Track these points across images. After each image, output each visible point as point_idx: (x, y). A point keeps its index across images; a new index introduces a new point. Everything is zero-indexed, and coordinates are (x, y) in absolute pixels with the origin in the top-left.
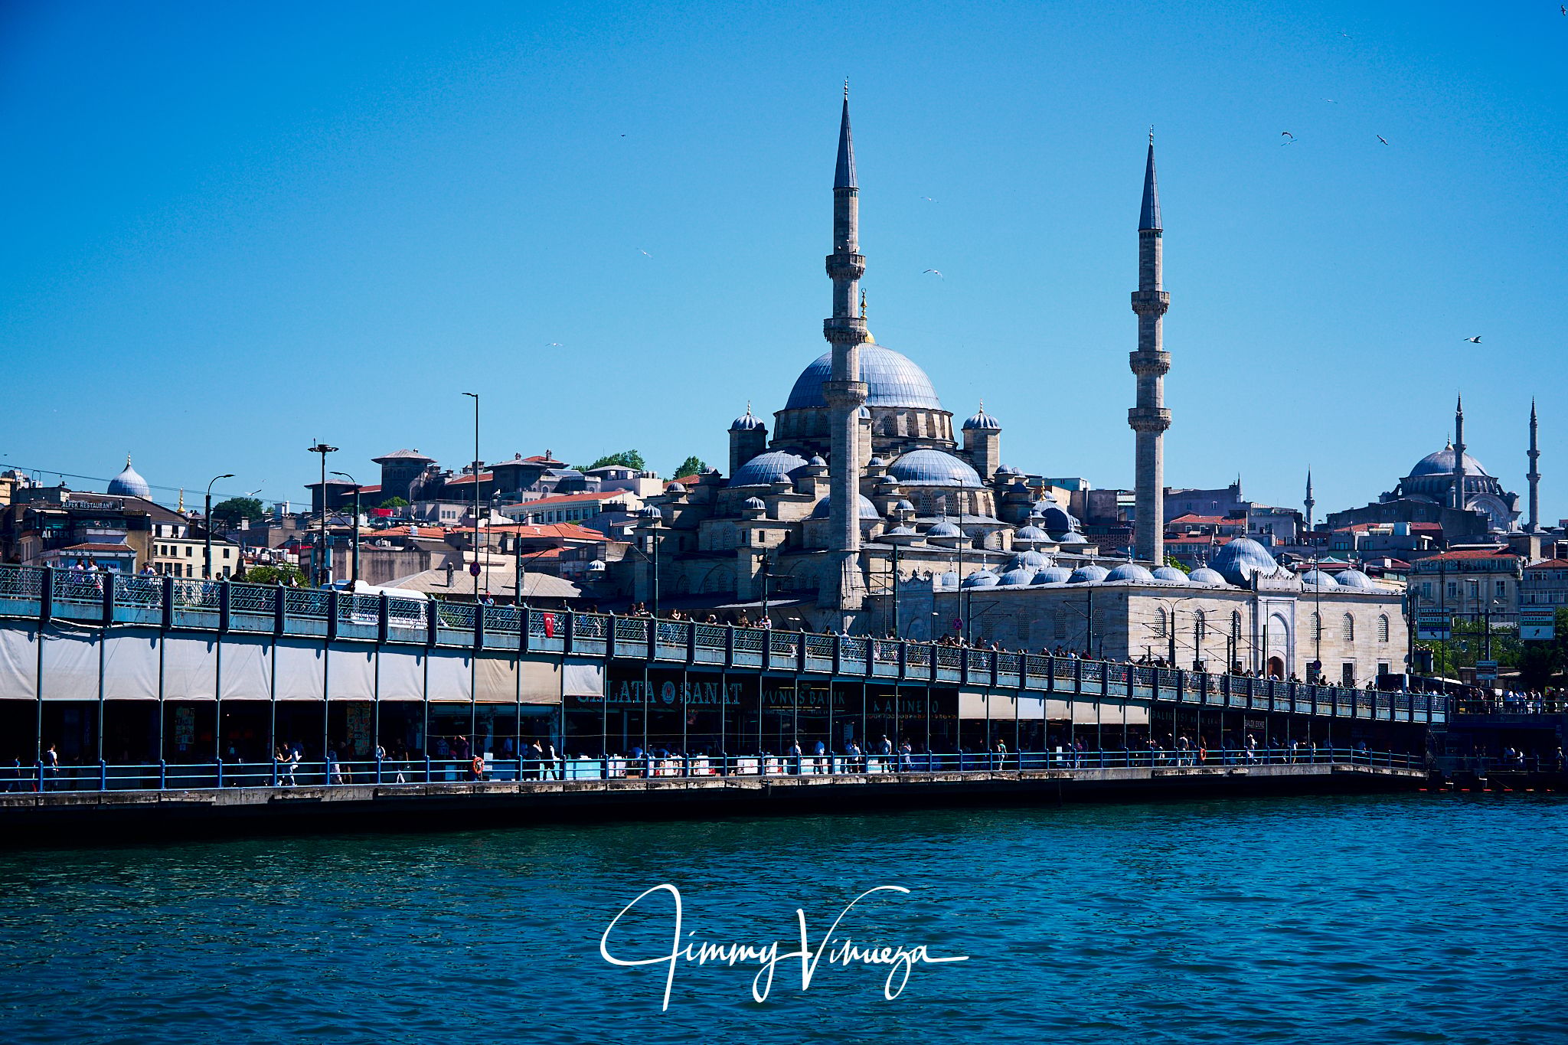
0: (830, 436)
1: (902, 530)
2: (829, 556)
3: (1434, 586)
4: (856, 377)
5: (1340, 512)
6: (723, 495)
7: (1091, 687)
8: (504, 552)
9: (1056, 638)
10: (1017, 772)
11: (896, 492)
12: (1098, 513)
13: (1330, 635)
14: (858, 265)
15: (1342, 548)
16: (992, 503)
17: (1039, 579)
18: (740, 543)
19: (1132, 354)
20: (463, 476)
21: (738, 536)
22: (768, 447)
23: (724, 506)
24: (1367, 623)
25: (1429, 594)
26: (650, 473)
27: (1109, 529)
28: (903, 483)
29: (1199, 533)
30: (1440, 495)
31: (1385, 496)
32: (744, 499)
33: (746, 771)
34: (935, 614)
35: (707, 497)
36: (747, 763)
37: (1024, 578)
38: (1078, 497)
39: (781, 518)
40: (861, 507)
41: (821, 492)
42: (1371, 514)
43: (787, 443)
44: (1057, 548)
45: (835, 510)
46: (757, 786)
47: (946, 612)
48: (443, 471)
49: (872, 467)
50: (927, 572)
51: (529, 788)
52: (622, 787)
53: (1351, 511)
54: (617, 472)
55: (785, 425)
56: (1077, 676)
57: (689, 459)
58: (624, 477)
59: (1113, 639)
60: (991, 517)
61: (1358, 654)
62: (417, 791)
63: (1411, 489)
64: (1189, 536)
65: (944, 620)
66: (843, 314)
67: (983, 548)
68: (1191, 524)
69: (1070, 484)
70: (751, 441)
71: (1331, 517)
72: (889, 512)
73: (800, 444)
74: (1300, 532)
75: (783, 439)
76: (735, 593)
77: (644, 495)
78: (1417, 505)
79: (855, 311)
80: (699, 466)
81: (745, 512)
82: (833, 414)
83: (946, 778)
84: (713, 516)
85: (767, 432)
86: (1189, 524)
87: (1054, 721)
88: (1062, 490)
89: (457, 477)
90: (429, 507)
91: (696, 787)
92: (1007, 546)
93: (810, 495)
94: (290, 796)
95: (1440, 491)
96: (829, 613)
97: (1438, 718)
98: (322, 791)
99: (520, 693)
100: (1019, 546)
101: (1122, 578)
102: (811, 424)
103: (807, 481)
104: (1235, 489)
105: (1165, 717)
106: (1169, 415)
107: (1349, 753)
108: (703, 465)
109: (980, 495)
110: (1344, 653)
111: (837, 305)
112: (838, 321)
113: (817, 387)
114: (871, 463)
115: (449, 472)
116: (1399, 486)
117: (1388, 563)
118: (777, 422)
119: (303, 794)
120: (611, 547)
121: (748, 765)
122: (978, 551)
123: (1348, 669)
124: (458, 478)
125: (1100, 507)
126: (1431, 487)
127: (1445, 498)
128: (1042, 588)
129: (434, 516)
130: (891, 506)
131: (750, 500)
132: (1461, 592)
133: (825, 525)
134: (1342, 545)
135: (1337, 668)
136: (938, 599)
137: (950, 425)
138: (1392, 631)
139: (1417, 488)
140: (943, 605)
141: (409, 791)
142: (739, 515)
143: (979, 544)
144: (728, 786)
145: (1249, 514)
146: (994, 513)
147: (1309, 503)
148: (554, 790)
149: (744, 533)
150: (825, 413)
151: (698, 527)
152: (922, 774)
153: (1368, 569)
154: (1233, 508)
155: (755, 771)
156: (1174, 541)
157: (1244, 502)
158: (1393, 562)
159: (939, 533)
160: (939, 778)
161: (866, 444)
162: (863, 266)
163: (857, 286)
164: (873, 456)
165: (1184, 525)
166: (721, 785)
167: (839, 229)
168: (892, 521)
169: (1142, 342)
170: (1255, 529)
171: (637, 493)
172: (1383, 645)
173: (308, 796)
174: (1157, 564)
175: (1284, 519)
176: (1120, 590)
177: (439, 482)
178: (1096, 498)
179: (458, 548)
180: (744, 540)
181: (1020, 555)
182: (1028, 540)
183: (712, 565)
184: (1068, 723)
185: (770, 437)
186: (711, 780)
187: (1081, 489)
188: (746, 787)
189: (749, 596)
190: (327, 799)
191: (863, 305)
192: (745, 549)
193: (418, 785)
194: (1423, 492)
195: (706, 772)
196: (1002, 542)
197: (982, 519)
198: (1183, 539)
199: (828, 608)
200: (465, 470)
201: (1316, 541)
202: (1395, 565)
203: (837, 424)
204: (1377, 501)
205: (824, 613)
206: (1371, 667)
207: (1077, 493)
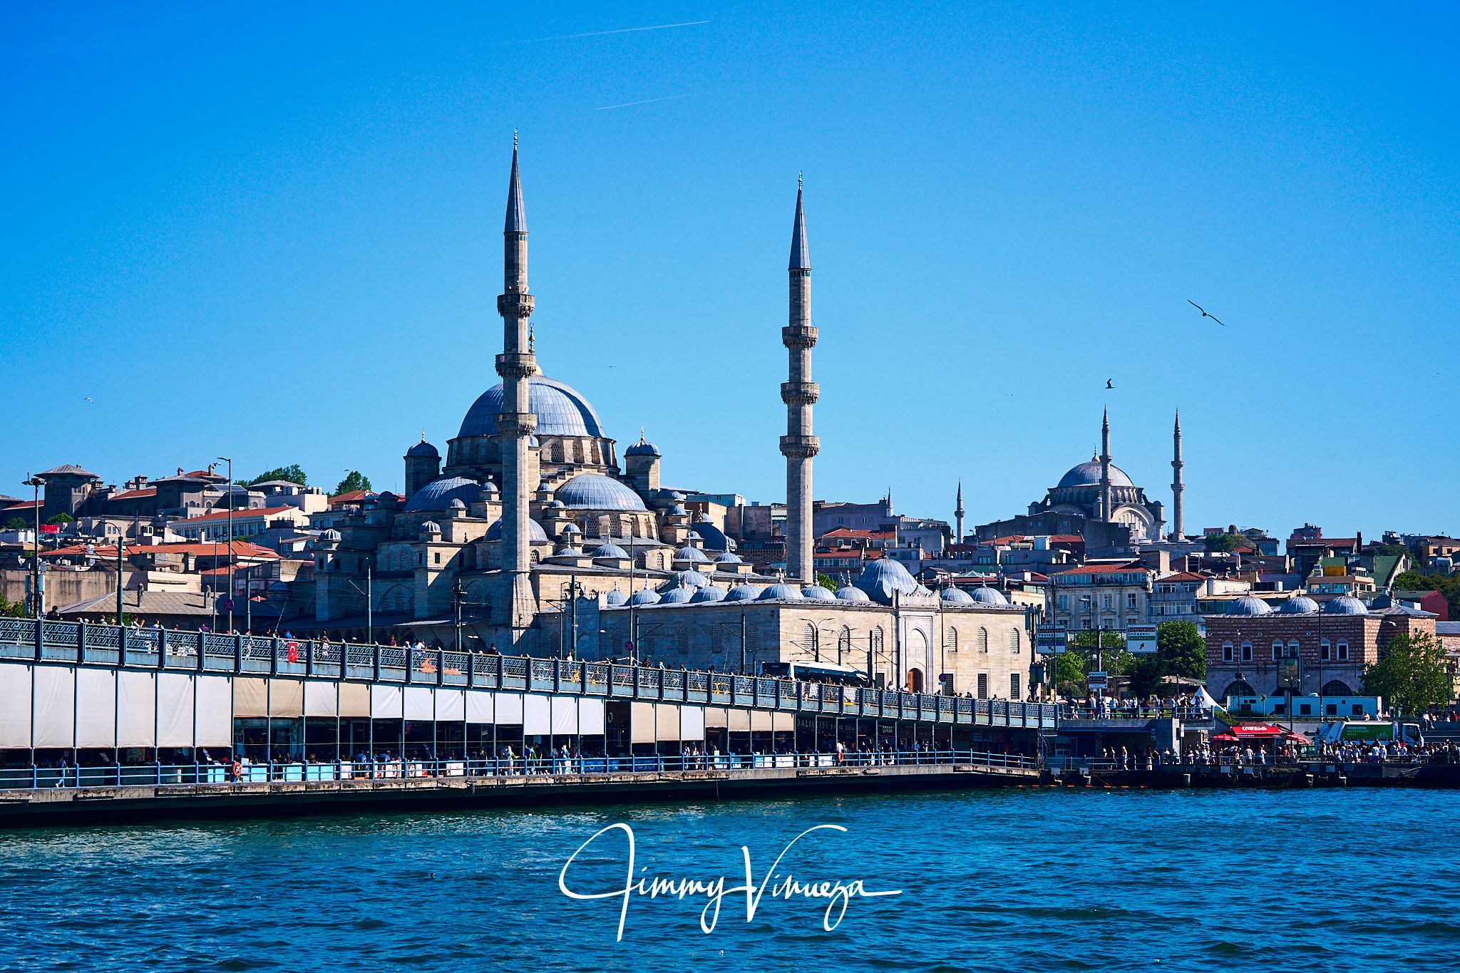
0: (501, 463)
1: (569, 552)
2: (501, 577)
3: (1071, 599)
4: (525, 409)
5: (987, 524)
6: (400, 518)
7: (744, 699)
8: (186, 571)
9: (713, 652)
10: (681, 772)
11: (563, 515)
12: (754, 528)
13: (966, 648)
14: (527, 304)
15: (985, 562)
16: (653, 525)
17: (699, 596)
18: (417, 564)
19: (783, 385)
20: (126, 491)
21: (415, 558)
22: (441, 473)
23: (401, 529)
24: (1000, 637)
25: (1065, 606)
26: (315, 489)
27: (764, 543)
28: (571, 507)
29: (849, 547)
30: (1088, 506)
31: (1034, 506)
32: (420, 523)
33: (453, 773)
34: (602, 631)
35: (384, 520)
36: (453, 766)
37: (684, 595)
38: (734, 513)
39: (455, 541)
40: (529, 530)
41: (492, 516)
42: (1018, 525)
43: (461, 469)
44: (714, 567)
45: (506, 532)
46: (464, 786)
47: (611, 628)
48: (105, 486)
49: (541, 493)
50: (593, 591)
51: (278, 787)
52: (353, 786)
53: (998, 523)
54: (282, 487)
55: (458, 453)
56: (732, 689)
57: (352, 474)
58: (289, 493)
59: (766, 653)
60: (652, 538)
61: (991, 665)
62: (189, 790)
63: (1059, 499)
64: (840, 550)
65: (610, 636)
66: (514, 350)
67: (644, 568)
68: (843, 538)
69: (726, 500)
70: (426, 467)
71: (979, 529)
72: (557, 533)
73: (472, 471)
74: (948, 545)
75: (455, 466)
76: (412, 611)
77: (309, 511)
78: (1062, 517)
79: (524, 346)
80: (361, 481)
81: (421, 536)
82: (504, 444)
83: (621, 778)
84: (390, 539)
85: (440, 458)
86: (841, 538)
87: (712, 728)
88: (719, 506)
89: (119, 492)
90: (95, 523)
91: (413, 786)
92: (668, 566)
93: (482, 517)
94: (89, 795)
95: (1087, 501)
96: (501, 631)
97: (1048, 723)
98: (114, 791)
99: (270, 709)
100: (678, 566)
101: (774, 596)
102: (483, 452)
103: (480, 506)
104: (884, 505)
105: (808, 724)
106: (817, 442)
107: (969, 755)
108: (365, 479)
109: (642, 518)
110: (979, 664)
111: (508, 342)
112: (509, 357)
113: (487, 417)
114: (540, 488)
115: (112, 487)
116: (1047, 497)
117: (1028, 576)
118: (450, 449)
119: (99, 793)
120: (285, 564)
121: (456, 768)
122: (640, 571)
123: (982, 679)
124: (121, 493)
125: (755, 523)
126: (1078, 498)
127: (1092, 508)
128: (700, 606)
129: (100, 531)
130: (559, 528)
131: (426, 524)
132: (1095, 605)
133: (496, 548)
134: (985, 559)
135: (973, 678)
136: (603, 616)
137: (613, 452)
138: (1023, 643)
139: (1065, 499)
140: (609, 622)
141: (183, 791)
142: (416, 538)
143: (641, 563)
144: (439, 785)
145: (899, 528)
146: (655, 535)
147: (959, 514)
148: (298, 790)
149: (421, 555)
150: (496, 441)
151: (376, 549)
152: (601, 774)
153: (1008, 582)
154: (883, 522)
155: (461, 773)
156: (825, 555)
157: (894, 516)
158: (1032, 575)
159: (603, 554)
160: (615, 778)
161: (534, 470)
162: (533, 305)
163: (527, 324)
164: (542, 481)
165: (836, 539)
166: (434, 784)
167: (509, 270)
168: (559, 542)
169: (792, 374)
170: (904, 542)
171: (302, 509)
172: (1016, 656)
173: (104, 794)
174: (807, 581)
175: (933, 533)
176: (772, 608)
177: (102, 497)
178: (751, 513)
179: (141, 568)
180: (420, 562)
181: (679, 574)
182: (687, 560)
183: (389, 584)
184: (724, 730)
185: (443, 464)
186: (426, 781)
187: (737, 505)
188: (454, 786)
189: (425, 614)
190: (118, 797)
191: (530, 339)
192: (422, 570)
193: (190, 786)
194: (1071, 503)
195: (419, 774)
196: (663, 562)
197: (644, 540)
198: (834, 553)
199: (501, 625)
200: (127, 485)
201: (961, 555)
202: (1035, 578)
203: (509, 454)
204: (1025, 512)
205: (497, 630)
206: (1004, 677)
207: (733, 509)
